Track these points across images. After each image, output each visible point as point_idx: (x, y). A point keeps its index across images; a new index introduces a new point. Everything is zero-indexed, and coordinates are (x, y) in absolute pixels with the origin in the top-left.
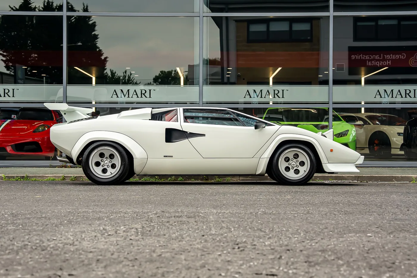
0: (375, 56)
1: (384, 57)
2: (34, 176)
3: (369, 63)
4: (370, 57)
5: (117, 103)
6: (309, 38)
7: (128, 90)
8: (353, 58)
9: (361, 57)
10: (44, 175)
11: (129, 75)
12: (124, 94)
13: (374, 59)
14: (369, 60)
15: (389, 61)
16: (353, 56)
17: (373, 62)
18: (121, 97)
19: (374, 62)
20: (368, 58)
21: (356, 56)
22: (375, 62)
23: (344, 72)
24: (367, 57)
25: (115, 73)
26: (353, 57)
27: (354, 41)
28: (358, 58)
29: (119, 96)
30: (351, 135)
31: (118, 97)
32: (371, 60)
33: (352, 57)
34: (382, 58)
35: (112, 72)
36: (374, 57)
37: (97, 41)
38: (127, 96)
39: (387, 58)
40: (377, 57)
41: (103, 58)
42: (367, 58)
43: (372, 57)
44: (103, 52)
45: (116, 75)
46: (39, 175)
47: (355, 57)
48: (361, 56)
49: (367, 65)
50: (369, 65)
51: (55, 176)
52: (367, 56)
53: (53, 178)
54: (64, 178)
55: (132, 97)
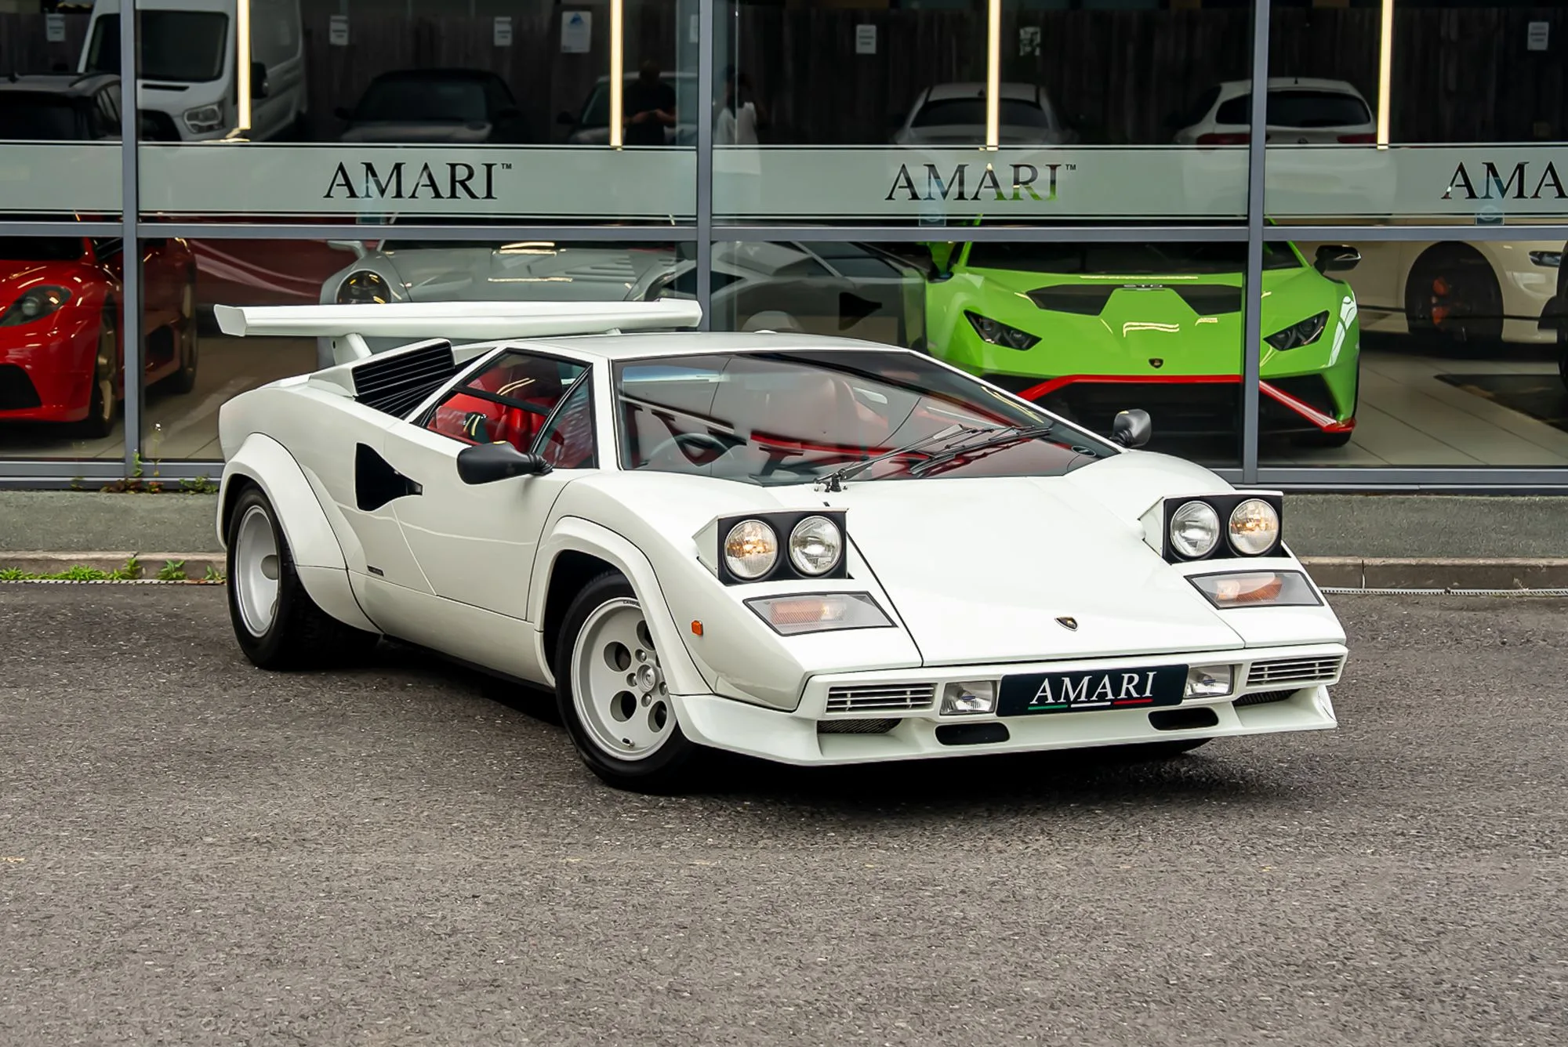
2: (13, 560)
5: (352, 221)
7: (398, 167)
10: (51, 555)
12: (378, 183)
18: (368, 196)
29: (360, 190)
30: (1340, 325)
31: (353, 195)
38: (392, 188)
46: (31, 556)
51: (97, 560)
53: (90, 570)
54: (136, 570)
55: (413, 196)
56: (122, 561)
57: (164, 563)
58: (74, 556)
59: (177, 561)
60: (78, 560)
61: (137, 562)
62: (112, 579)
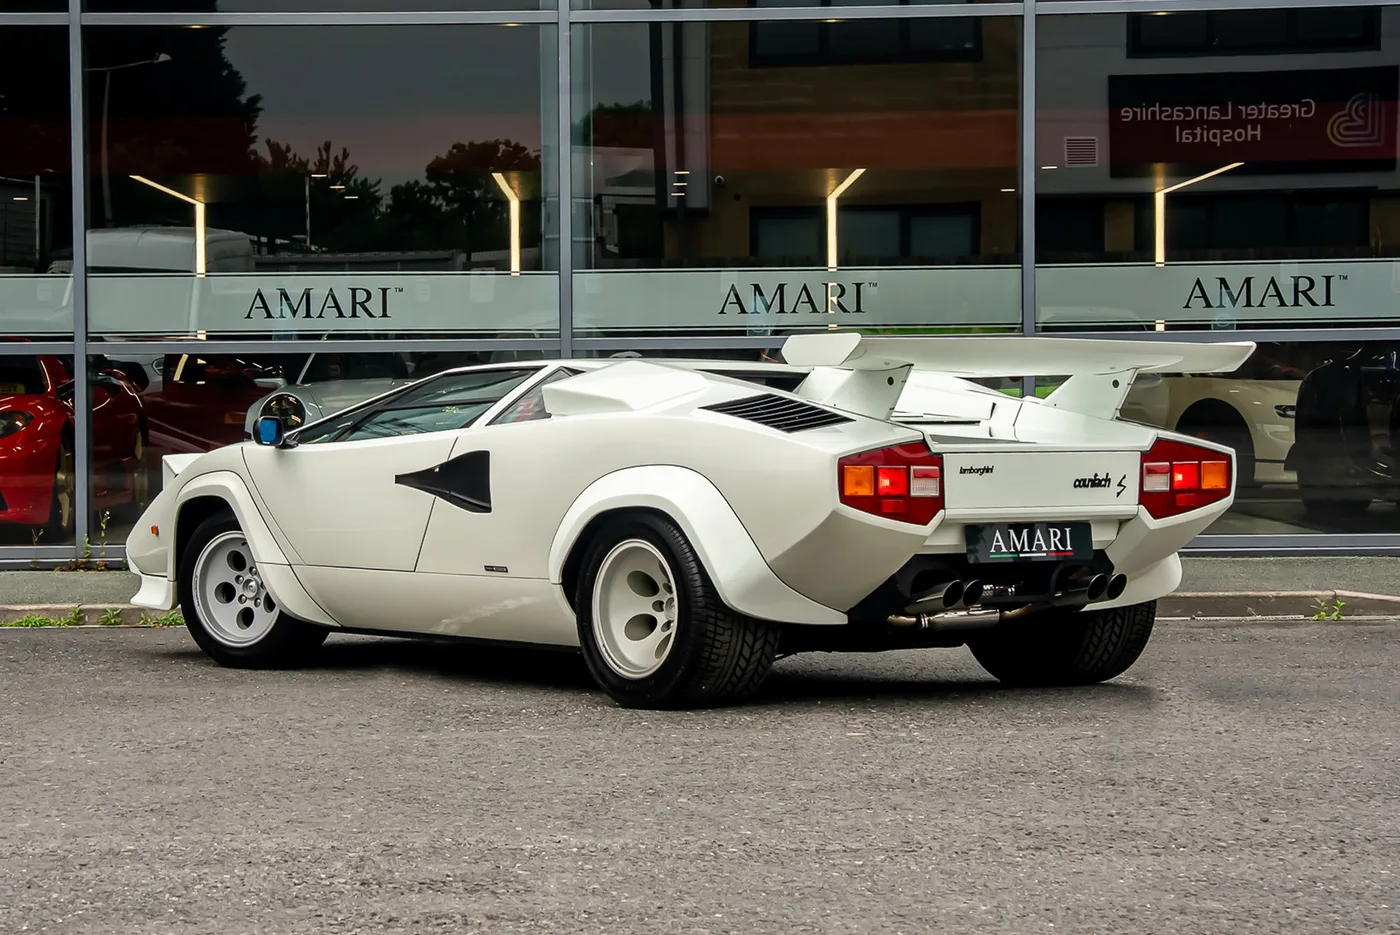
0: (1205, 109)
1: (1237, 113)
3: (1184, 136)
4: (1187, 114)
5: (269, 338)
6: (968, 46)
7: (307, 291)
8: (1128, 117)
9: (1154, 112)
10: (8, 607)
11: (340, 158)
12: (290, 306)
13: (1201, 122)
14: (1184, 125)
15: (1254, 129)
16: (1126, 112)
17: (1198, 131)
18: (282, 316)
19: (1202, 129)
20: (1178, 116)
21: (1138, 110)
22: (1205, 132)
23: (1096, 165)
24: (1175, 113)
25: (288, 149)
26: (1127, 114)
27: (1129, 56)
28: (1144, 118)
29: (275, 311)
31: (269, 316)
32: (1192, 125)
33: (1123, 114)
34: (1230, 118)
35: (274, 148)
36: (1201, 112)
37: (224, 40)
38: (302, 310)
39: (1247, 115)
40: (1212, 113)
41: (243, 99)
42: (1175, 118)
43: (1194, 113)
44: (243, 80)
45: (290, 155)
47: (1135, 113)
48: (1157, 109)
49: (1178, 140)
50: (1184, 140)
51: (46, 610)
52: (1178, 111)
53: (40, 618)
54: (79, 618)
55: (320, 316)
56: (68, 610)
57: (105, 611)
58: (27, 607)
59: (116, 610)
60: (30, 610)
61: (81, 611)
62: (59, 625)
